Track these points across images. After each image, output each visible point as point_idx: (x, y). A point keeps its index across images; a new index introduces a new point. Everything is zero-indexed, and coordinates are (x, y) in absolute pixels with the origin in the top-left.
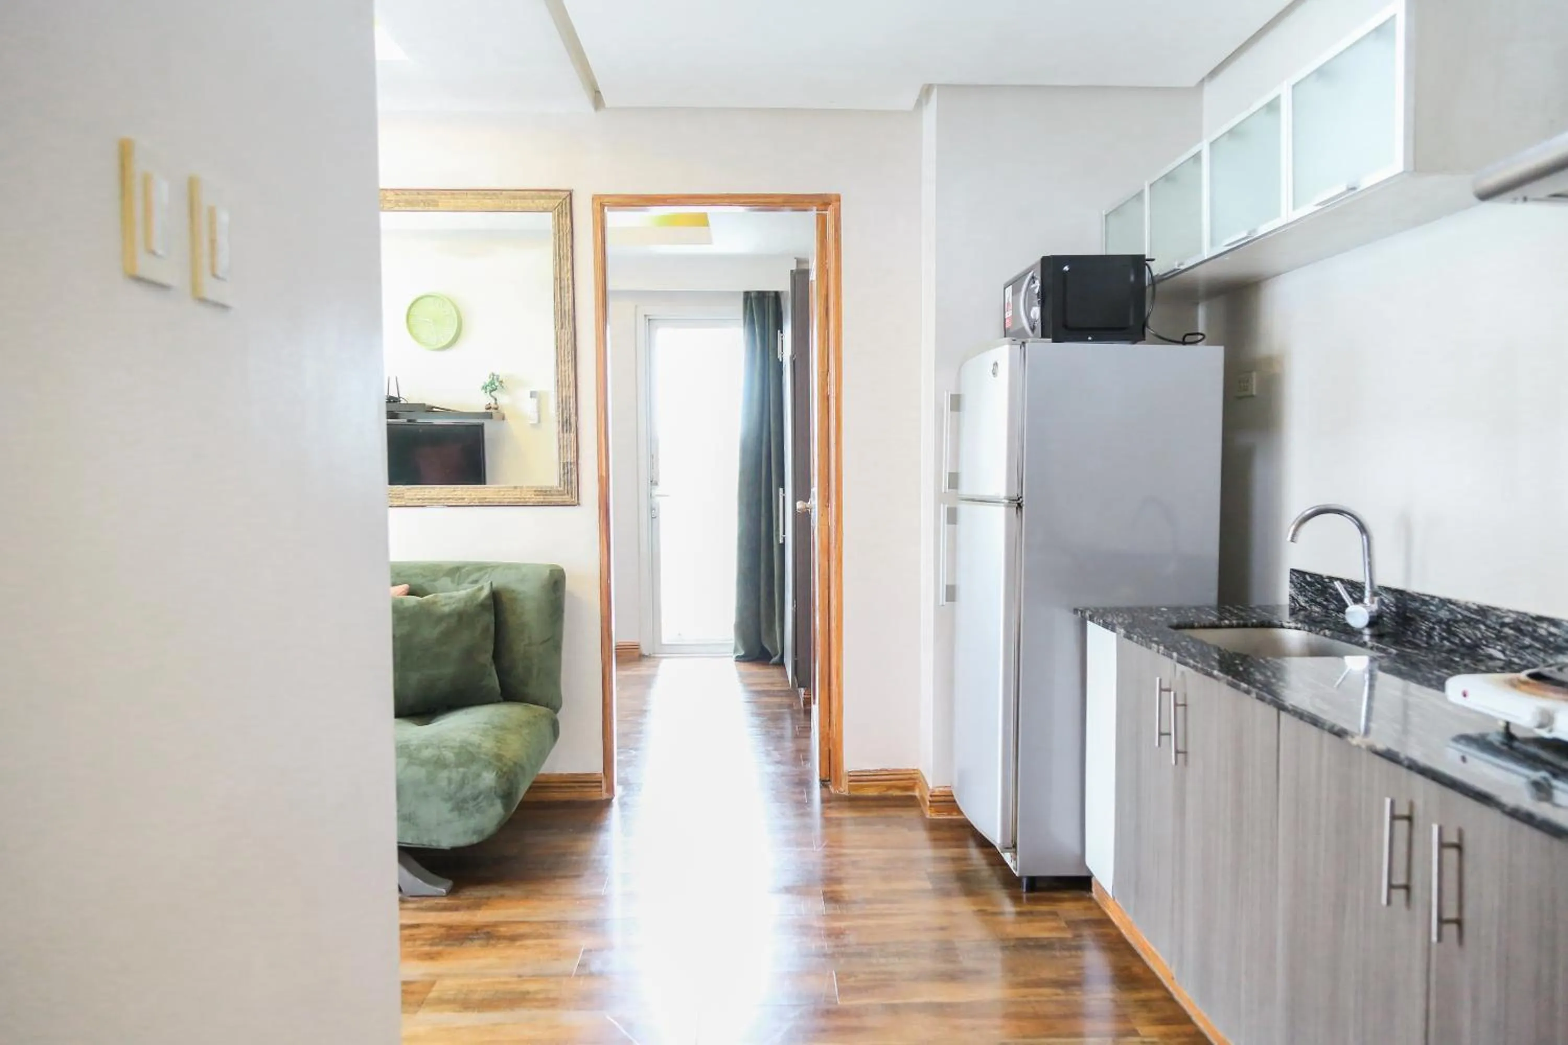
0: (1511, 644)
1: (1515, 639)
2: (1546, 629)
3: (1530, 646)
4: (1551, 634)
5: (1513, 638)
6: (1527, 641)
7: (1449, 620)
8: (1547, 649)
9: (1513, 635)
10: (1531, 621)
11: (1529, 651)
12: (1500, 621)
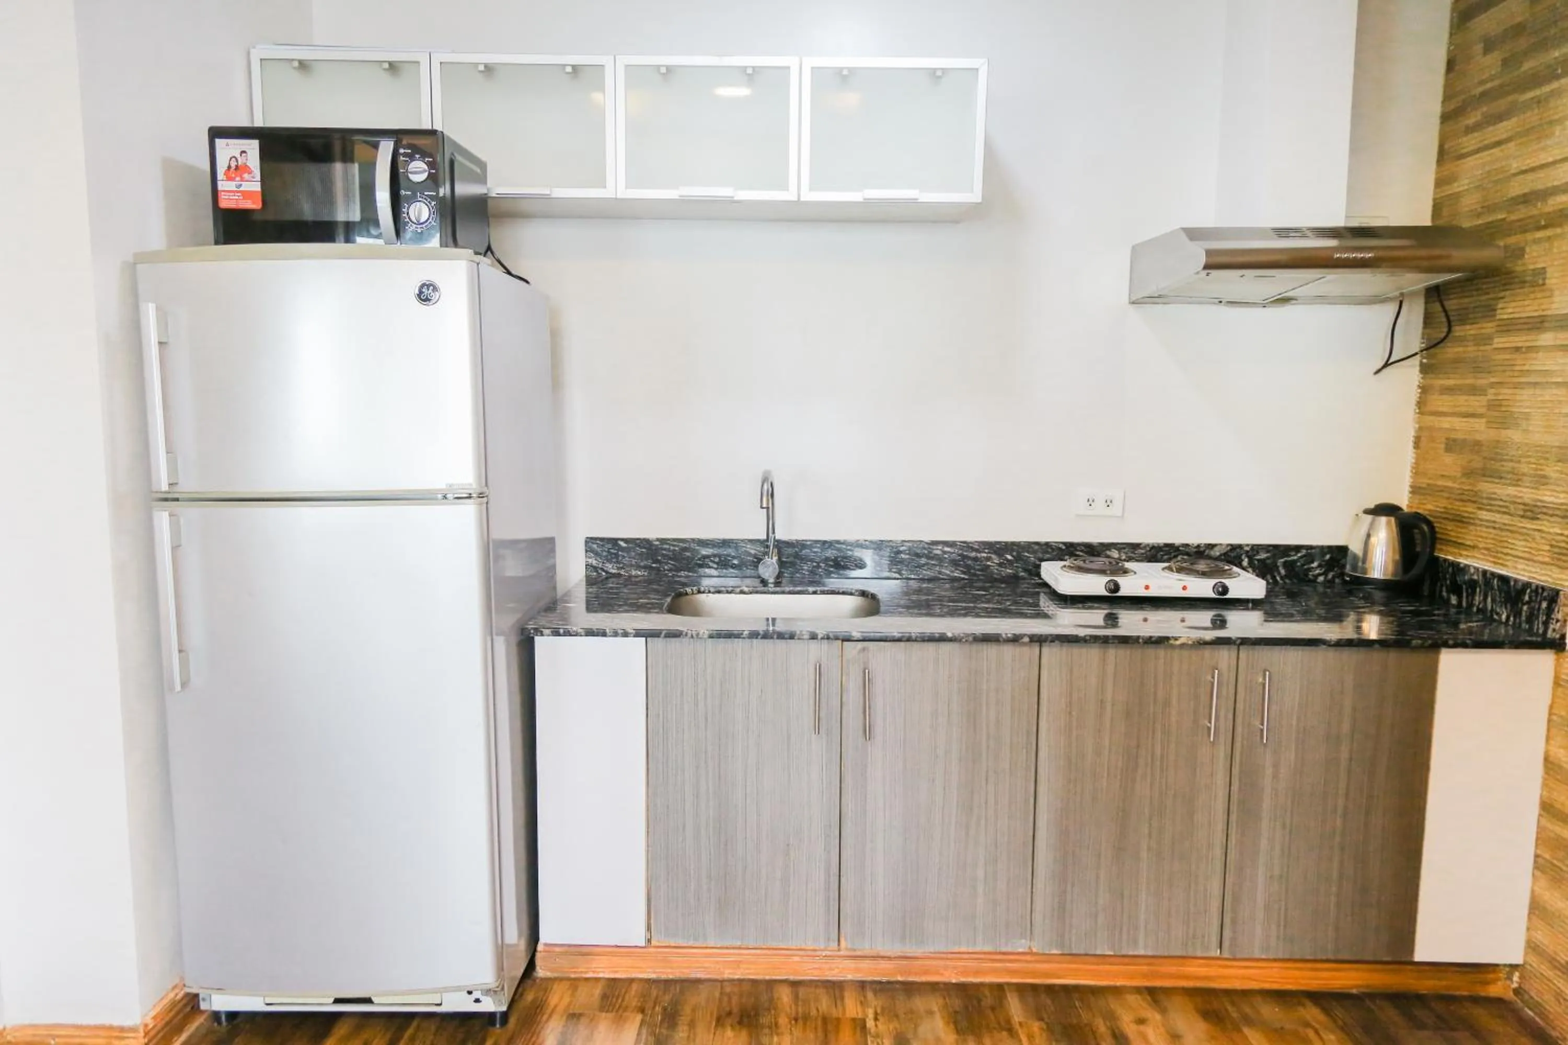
0: (907, 566)
1: (911, 561)
2: (940, 550)
3: (927, 564)
4: (945, 552)
5: (908, 560)
6: (923, 561)
7: (836, 558)
8: (942, 564)
9: (909, 558)
10: (926, 546)
11: (925, 568)
12: (895, 550)
